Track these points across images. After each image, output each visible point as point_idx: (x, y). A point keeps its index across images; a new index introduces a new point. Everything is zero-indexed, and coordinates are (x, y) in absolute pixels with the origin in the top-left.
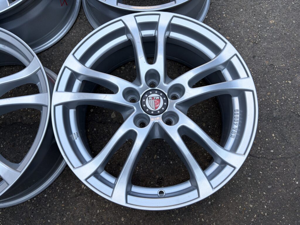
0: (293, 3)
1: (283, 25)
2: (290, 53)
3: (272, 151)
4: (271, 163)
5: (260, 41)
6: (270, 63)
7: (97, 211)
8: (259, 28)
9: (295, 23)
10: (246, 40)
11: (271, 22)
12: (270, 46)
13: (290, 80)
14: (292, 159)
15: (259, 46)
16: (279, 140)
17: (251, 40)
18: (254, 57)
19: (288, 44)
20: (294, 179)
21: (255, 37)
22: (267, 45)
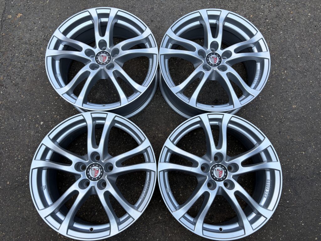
0: (311, 93)
1: (302, 110)
2: (306, 131)
3: (288, 202)
4: (287, 210)
5: (285, 121)
6: (291, 138)
7: (169, 235)
8: (284, 110)
9: (311, 109)
10: (275, 119)
11: (293, 106)
12: (291, 125)
13: (304, 152)
14: (301, 208)
15: (284, 124)
16: (293, 194)
17: (278, 119)
18: (280, 132)
19: (305, 124)
20: (301, 222)
21: (281, 117)
22: (290, 124)
